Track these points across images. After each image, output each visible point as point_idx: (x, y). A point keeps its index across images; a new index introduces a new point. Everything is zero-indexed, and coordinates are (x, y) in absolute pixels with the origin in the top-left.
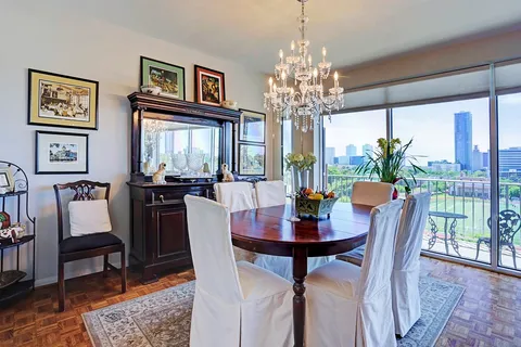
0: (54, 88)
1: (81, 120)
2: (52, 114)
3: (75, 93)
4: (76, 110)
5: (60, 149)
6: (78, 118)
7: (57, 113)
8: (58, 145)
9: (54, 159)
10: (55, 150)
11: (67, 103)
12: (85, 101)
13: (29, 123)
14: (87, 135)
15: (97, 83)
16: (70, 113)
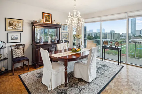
0: (12, 22)
1: (19, 29)
2: (11, 28)
3: (17, 23)
4: (18, 27)
5: (14, 37)
6: (18, 29)
7: (13, 28)
8: (13, 36)
9: (12, 39)
10: (12, 37)
11: (15, 25)
12: (20, 25)
13: (6, 31)
14: (21, 33)
15: (23, 20)
16: (16, 28)
